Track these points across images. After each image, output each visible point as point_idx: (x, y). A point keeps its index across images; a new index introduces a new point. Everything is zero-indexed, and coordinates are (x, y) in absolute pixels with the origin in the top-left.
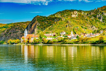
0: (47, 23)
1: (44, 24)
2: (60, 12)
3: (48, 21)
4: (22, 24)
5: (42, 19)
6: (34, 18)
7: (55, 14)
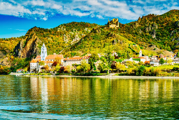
0: (51, 39)
1: (47, 42)
2: (65, 25)
3: (53, 37)
4: (4, 41)
5: (43, 33)
6: (29, 30)
7: (57, 28)
